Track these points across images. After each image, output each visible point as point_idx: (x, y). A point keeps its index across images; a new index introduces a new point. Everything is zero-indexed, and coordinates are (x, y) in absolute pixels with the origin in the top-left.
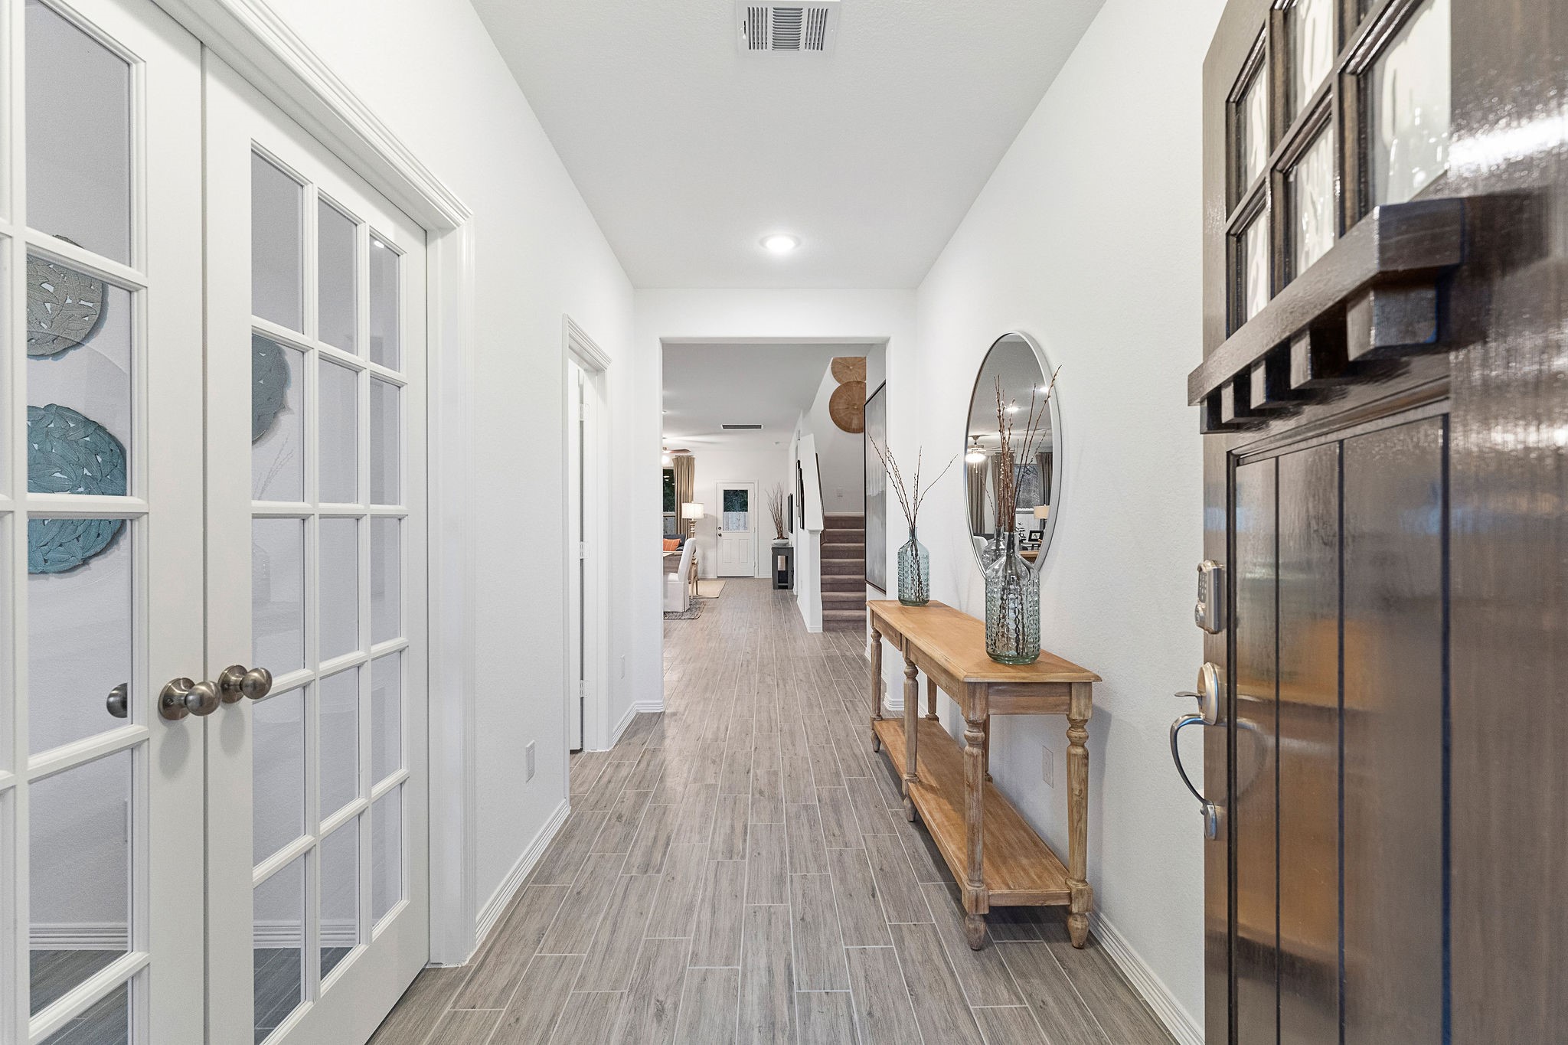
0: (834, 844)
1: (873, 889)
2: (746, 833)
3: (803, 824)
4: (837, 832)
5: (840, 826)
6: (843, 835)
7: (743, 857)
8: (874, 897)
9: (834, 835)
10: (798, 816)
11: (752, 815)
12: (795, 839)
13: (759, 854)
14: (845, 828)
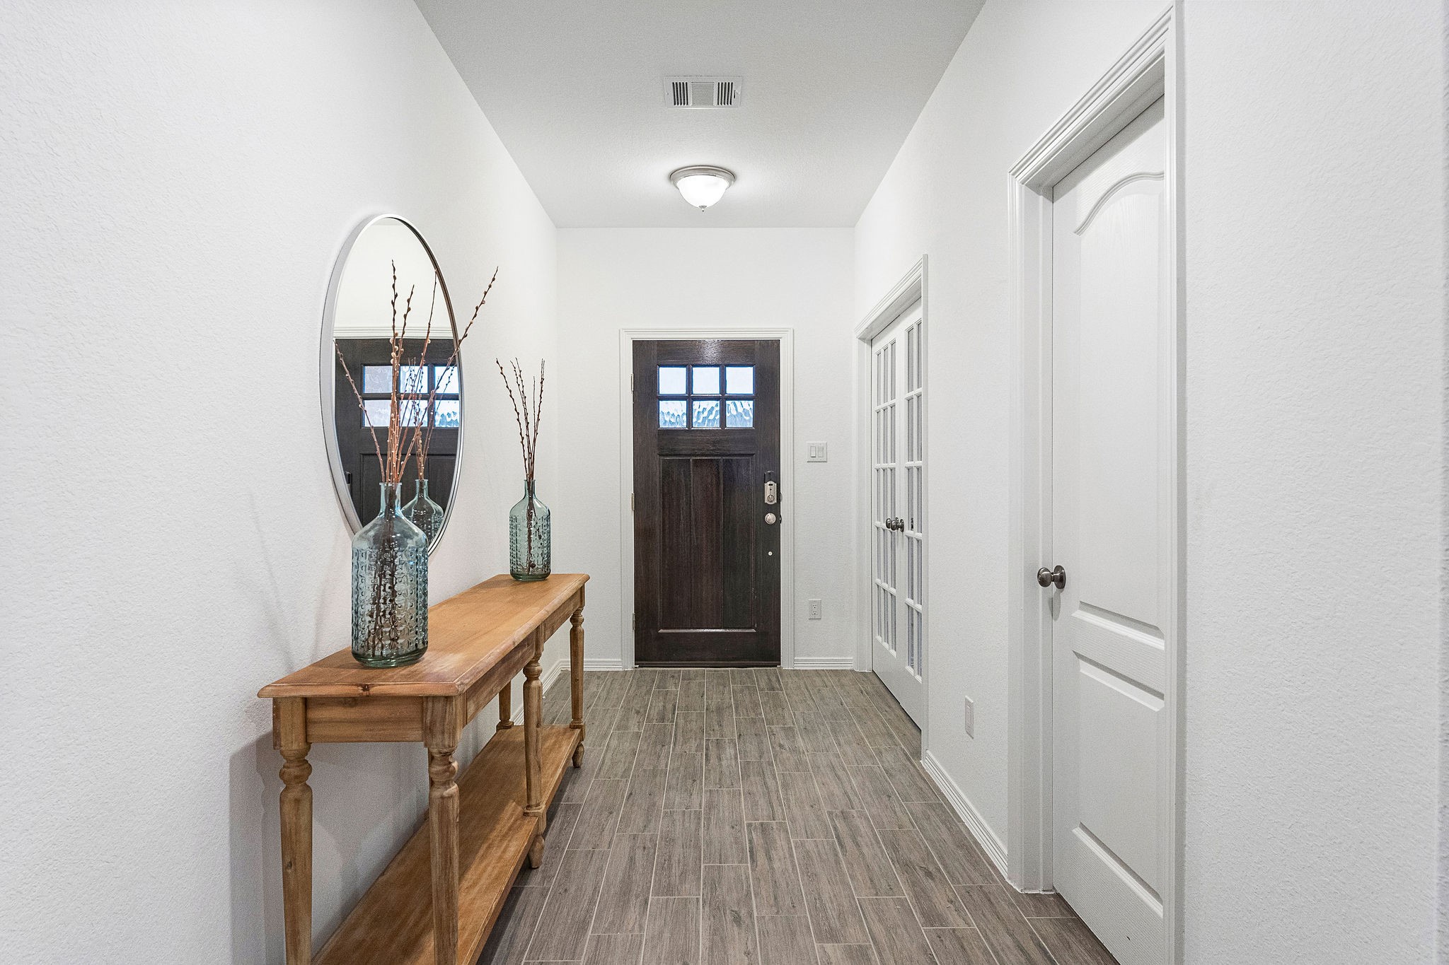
0: (648, 838)
1: (628, 798)
2: (751, 851)
3: (679, 863)
4: (639, 853)
5: (632, 860)
6: (633, 849)
7: (749, 825)
8: (631, 794)
9: (644, 848)
10: (683, 874)
11: (747, 878)
12: (692, 843)
13: (733, 827)
14: (627, 856)
